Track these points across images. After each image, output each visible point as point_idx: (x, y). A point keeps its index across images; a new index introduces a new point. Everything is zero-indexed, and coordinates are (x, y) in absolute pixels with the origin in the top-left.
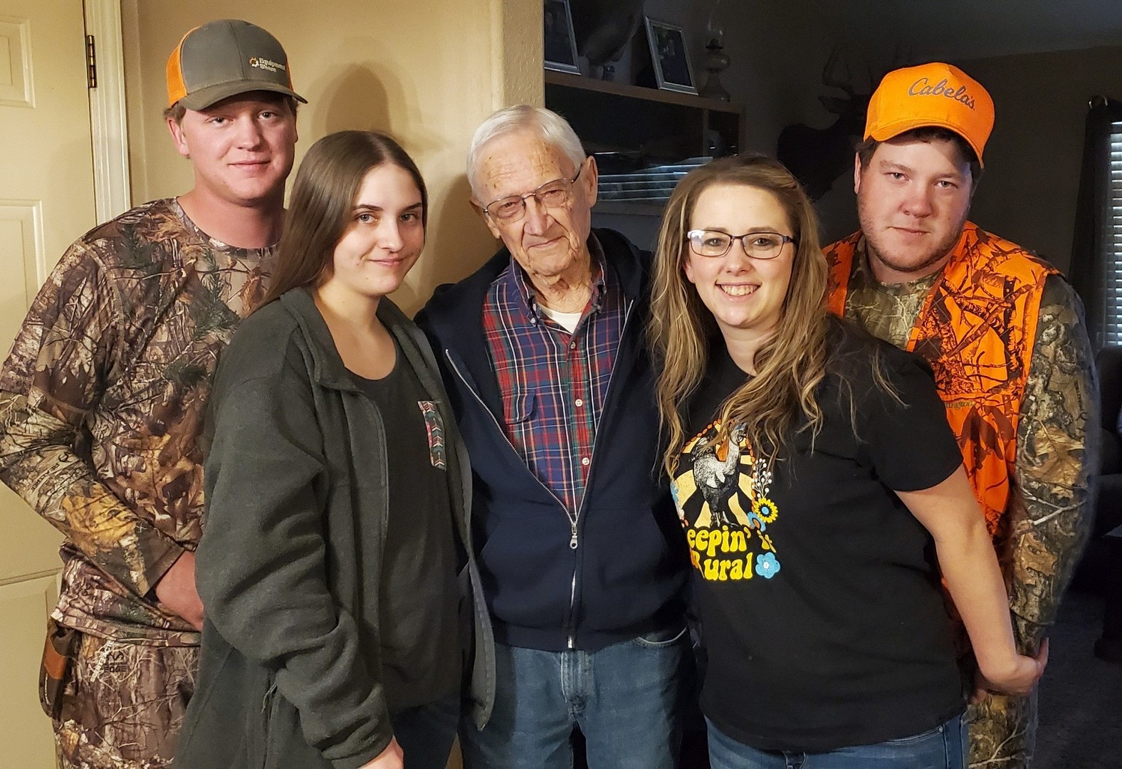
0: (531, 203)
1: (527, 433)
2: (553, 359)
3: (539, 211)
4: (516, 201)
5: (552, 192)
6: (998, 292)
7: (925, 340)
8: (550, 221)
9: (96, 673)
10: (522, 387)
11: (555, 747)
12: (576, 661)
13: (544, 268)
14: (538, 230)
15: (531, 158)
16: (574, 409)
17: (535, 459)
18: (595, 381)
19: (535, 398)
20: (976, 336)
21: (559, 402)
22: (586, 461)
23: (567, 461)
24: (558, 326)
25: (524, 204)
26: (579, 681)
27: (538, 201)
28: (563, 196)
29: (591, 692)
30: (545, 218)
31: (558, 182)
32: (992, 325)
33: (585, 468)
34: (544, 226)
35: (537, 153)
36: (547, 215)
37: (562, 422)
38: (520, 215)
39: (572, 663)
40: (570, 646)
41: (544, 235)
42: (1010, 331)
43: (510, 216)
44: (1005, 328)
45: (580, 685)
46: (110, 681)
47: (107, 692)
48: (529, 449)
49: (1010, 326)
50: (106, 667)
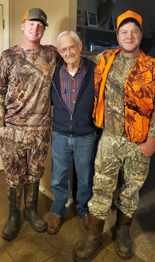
0: (68, 49)
1: (64, 96)
2: (69, 82)
3: (69, 51)
4: (65, 49)
5: (72, 47)
6: (151, 64)
7: (133, 71)
8: (71, 53)
9: (2, 135)
10: (64, 87)
11: (68, 154)
12: (72, 139)
13: (70, 63)
14: (69, 55)
15: (68, 40)
16: (72, 92)
17: (65, 101)
18: (77, 87)
19: (66, 89)
20: (145, 72)
21: (70, 90)
22: (74, 102)
23: (71, 102)
24: (70, 75)
25: (67, 50)
26: (73, 142)
27: (69, 49)
28: (74, 48)
29: (74, 145)
30: (70, 52)
31: (73, 45)
32: (149, 70)
33: (74, 103)
34: (70, 54)
35: (69, 39)
36: (71, 52)
37: (70, 94)
38: (66, 52)
39: (71, 139)
40: (71, 136)
41: (70, 56)
42: (153, 71)
43: (64, 52)
44: (152, 71)
45: (73, 143)
46: (4, 136)
47: (4, 138)
48: (64, 99)
49: (153, 70)
50: (4, 134)
